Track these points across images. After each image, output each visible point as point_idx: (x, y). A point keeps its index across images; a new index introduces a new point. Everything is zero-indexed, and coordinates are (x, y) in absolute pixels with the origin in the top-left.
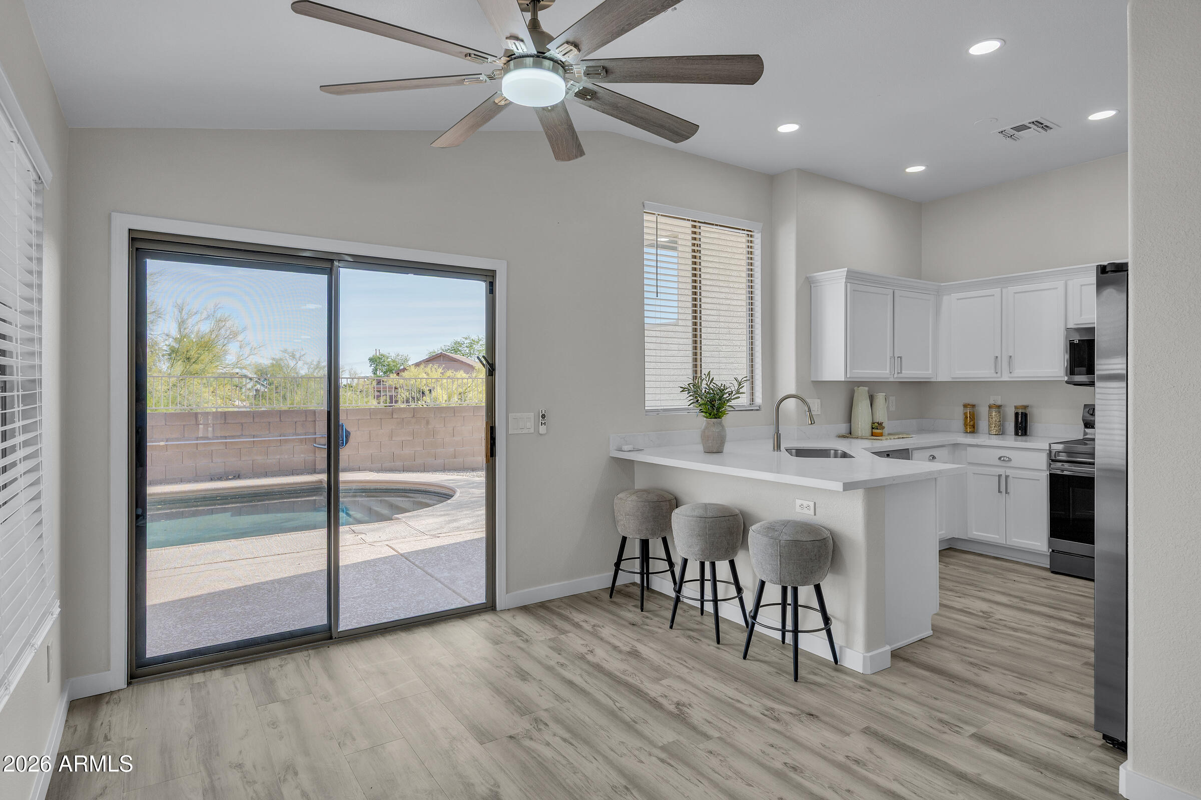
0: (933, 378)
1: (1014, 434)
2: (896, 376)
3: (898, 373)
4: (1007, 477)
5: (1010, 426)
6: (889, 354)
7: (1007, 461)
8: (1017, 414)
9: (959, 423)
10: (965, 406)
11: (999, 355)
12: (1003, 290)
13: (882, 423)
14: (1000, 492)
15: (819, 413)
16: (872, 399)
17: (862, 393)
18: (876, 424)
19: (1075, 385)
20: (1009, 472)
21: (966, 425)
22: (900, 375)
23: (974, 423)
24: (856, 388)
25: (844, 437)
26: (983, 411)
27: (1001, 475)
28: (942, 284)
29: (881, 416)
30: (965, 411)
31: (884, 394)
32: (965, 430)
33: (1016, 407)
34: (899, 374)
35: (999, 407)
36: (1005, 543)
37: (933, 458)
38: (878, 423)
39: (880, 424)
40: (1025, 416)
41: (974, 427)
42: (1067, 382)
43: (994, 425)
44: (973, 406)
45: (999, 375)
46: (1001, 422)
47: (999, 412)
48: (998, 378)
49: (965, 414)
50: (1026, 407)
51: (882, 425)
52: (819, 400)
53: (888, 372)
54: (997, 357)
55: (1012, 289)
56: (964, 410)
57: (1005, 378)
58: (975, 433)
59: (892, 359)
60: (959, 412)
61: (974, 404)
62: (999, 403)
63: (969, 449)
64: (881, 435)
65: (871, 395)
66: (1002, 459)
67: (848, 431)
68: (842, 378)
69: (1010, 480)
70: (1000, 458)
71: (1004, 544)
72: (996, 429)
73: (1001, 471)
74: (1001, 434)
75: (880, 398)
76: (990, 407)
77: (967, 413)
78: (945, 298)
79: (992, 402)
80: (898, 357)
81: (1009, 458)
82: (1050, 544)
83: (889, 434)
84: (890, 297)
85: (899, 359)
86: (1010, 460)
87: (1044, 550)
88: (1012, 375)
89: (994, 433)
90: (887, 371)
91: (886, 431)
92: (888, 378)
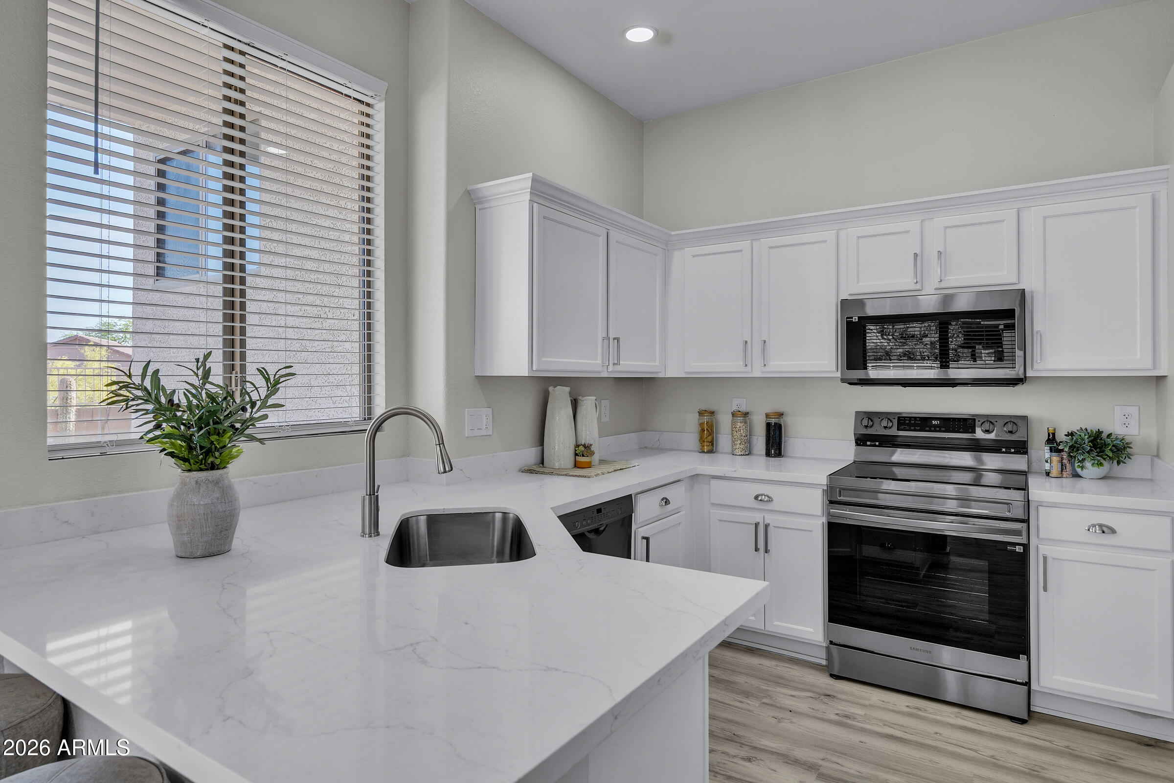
0: (660, 372)
1: (765, 454)
2: (611, 368)
3: (614, 364)
4: (767, 527)
5: (760, 442)
6: (601, 334)
7: (767, 501)
8: (768, 425)
9: (691, 438)
10: (701, 413)
11: (749, 340)
12: (755, 243)
13: (591, 445)
14: (757, 549)
15: (490, 433)
16: (575, 404)
17: (560, 396)
18: (581, 448)
19: (850, 384)
20: (770, 519)
21: (701, 440)
22: (617, 368)
23: (713, 438)
24: (551, 389)
25: (530, 471)
26: (724, 421)
27: (759, 523)
28: (673, 233)
29: (590, 432)
30: (701, 421)
31: (594, 398)
32: (701, 449)
33: (767, 416)
34: (616, 366)
35: (746, 414)
36: (764, 629)
37: (666, 502)
38: (584, 446)
39: (587, 447)
40: (779, 427)
41: (712, 444)
42: (843, 380)
43: (739, 442)
44: (712, 413)
45: (749, 368)
46: (748, 436)
47: (746, 423)
48: (748, 372)
49: (701, 425)
50: (781, 415)
51: (590, 449)
52: (490, 410)
53: (599, 361)
54: (746, 342)
55: (767, 242)
56: (699, 419)
57: (757, 373)
58: (714, 453)
59: (606, 341)
60: (692, 422)
61: (712, 411)
62: (743, 409)
63: (714, 482)
64: (589, 465)
65: (575, 400)
66: (759, 499)
67: (539, 459)
68: (524, 372)
69: (771, 530)
70: (756, 498)
71: (762, 630)
72: (741, 446)
73: (758, 517)
74: (748, 455)
75: (588, 404)
76: (734, 415)
77: (703, 423)
78: (677, 255)
79: (735, 408)
80: (614, 339)
81: (768, 496)
82: (827, 632)
83: (602, 462)
84: (602, 240)
85: (616, 340)
86: (770, 500)
87: (819, 640)
88: (767, 369)
89: (740, 453)
90: (597, 360)
91: (596, 458)
92: (599, 372)
